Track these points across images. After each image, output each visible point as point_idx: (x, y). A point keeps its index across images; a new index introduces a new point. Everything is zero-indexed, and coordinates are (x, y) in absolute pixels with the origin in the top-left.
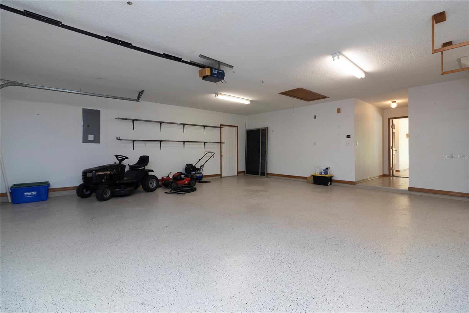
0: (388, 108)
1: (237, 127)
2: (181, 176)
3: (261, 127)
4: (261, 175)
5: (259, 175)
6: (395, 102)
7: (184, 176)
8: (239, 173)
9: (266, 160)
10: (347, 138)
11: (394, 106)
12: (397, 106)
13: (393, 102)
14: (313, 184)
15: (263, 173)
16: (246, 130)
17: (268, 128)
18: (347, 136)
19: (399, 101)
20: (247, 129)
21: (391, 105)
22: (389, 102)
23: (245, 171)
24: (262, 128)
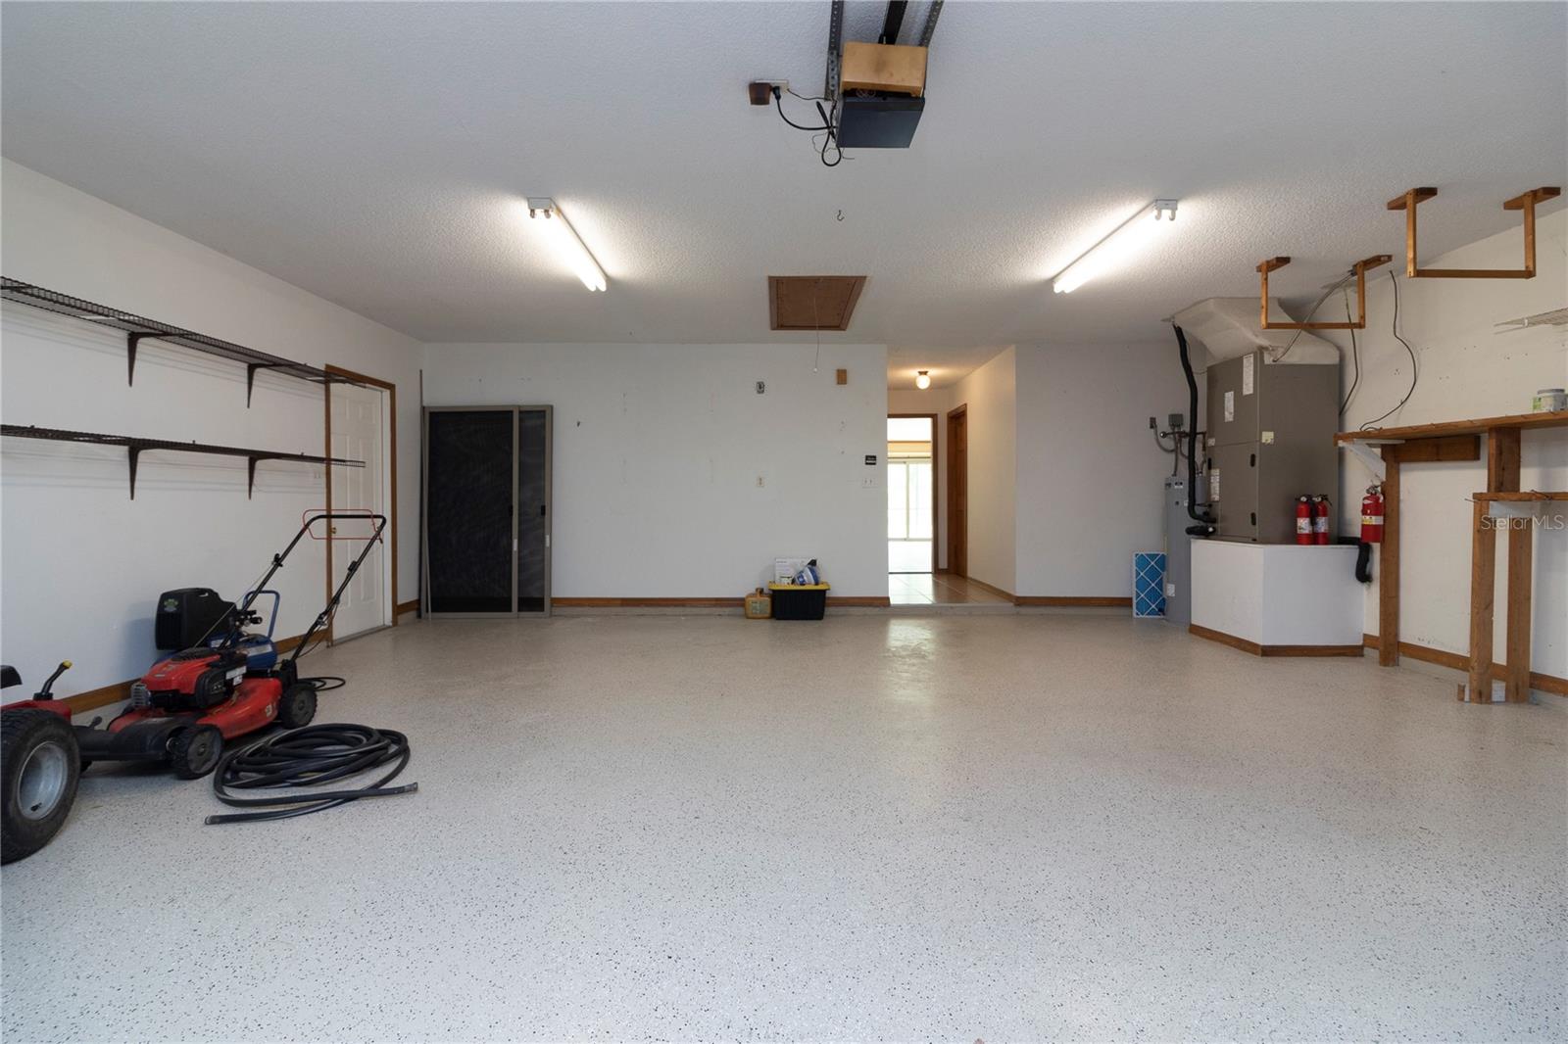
0: (911, 386)
1: (391, 387)
2: (229, 676)
3: (520, 403)
4: (520, 610)
5: (510, 610)
6: (925, 373)
7: (243, 670)
8: (398, 610)
9: (548, 544)
10: (867, 464)
11: (923, 383)
12: (930, 385)
13: (921, 373)
14: (768, 624)
15: (533, 603)
16: (423, 408)
17: (552, 407)
18: (867, 459)
19: (935, 372)
20: (425, 404)
21: (917, 380)
22: (911, 373)
23: (419, 601)
24: (519, 406)
